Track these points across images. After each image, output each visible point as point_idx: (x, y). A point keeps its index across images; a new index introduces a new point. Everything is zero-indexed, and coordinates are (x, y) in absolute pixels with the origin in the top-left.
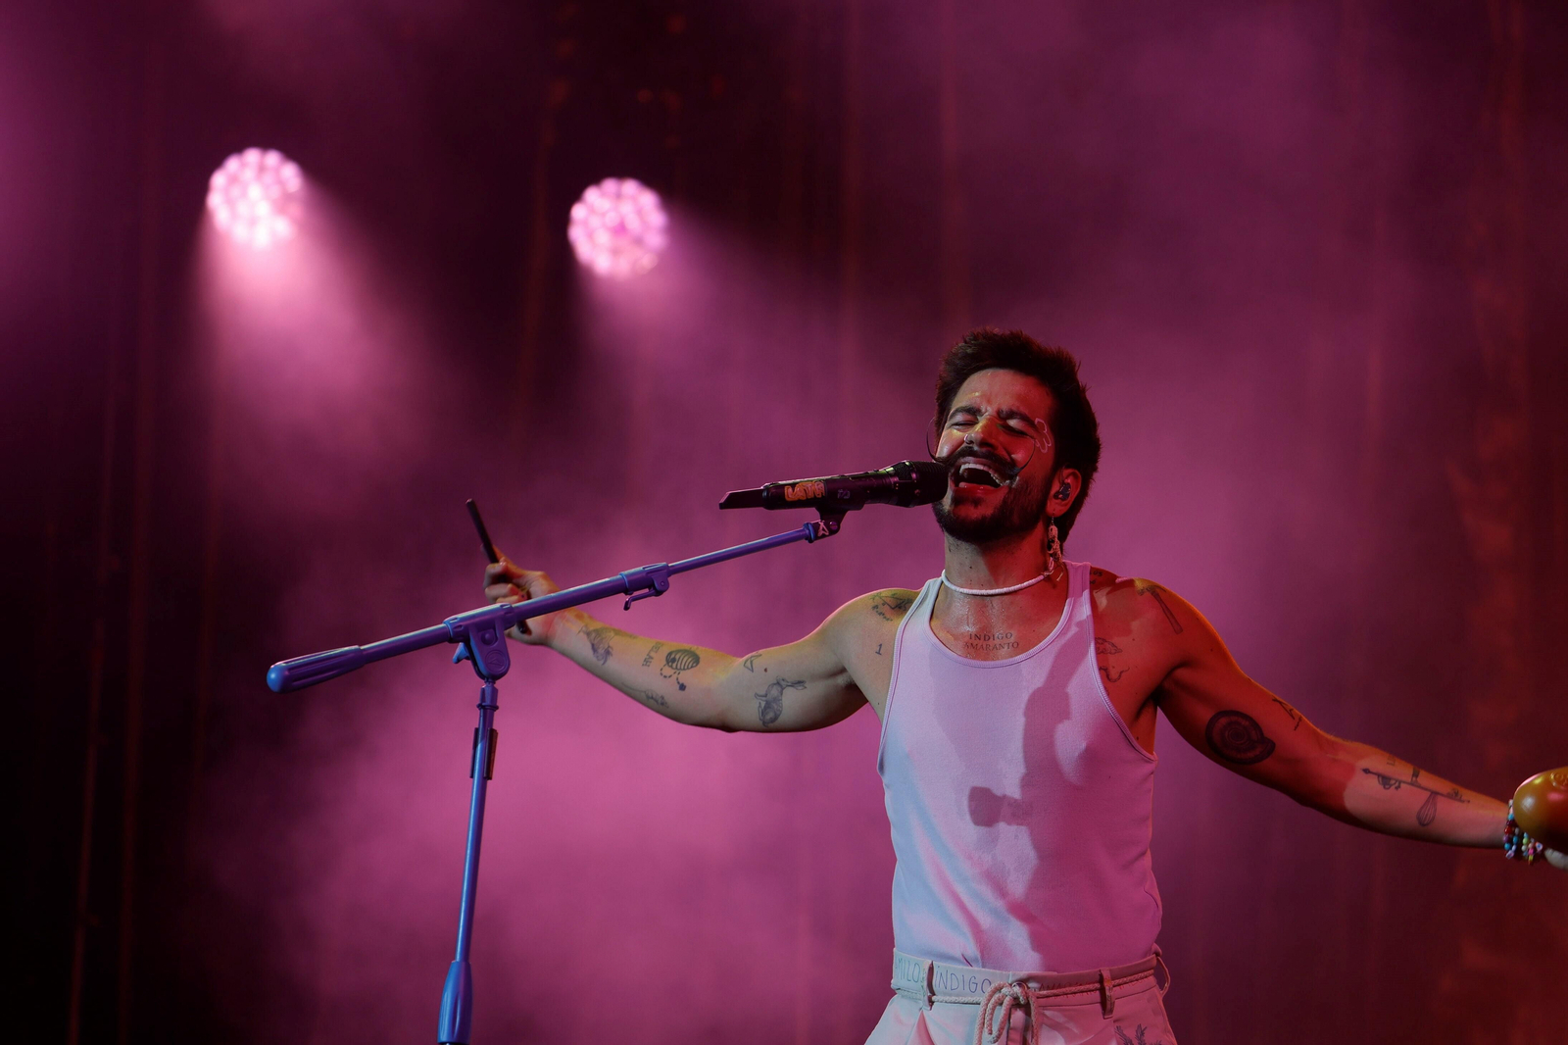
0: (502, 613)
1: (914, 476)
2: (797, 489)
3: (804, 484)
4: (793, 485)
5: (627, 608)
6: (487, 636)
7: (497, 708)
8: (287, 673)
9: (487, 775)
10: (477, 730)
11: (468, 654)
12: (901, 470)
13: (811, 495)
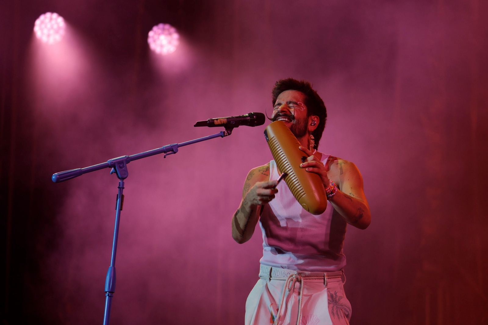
0: (126, 158)
1: (255, 117)
3: (220, 119)
4: (217, 120)
5: (165, 157)
6: (121, 166)
7: (124, 188)
8: (58, 176)
9: (121, 209)
10: (118, 195)
11: (115, 171)
12: (251, 115)
13: (222, 123)
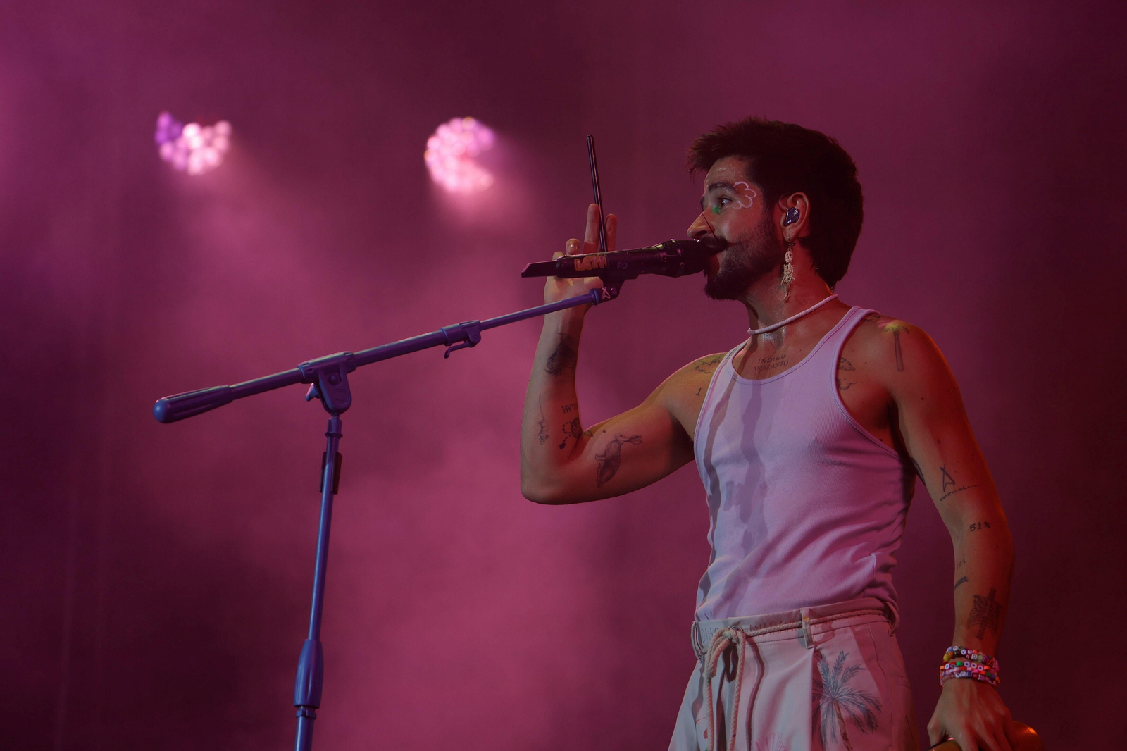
0: (346, 359)
1: (679, 251)
2: (584, 261)
3: (590, 257)
4: (581, 258)
5: (446, 356)
6: (333, 378)
7: (341, 436)
8: (169, 406)
9: (334, 490)
10: (325, 454)
11: (317, 393)
12: (668, 247)
13: (595, 266)
